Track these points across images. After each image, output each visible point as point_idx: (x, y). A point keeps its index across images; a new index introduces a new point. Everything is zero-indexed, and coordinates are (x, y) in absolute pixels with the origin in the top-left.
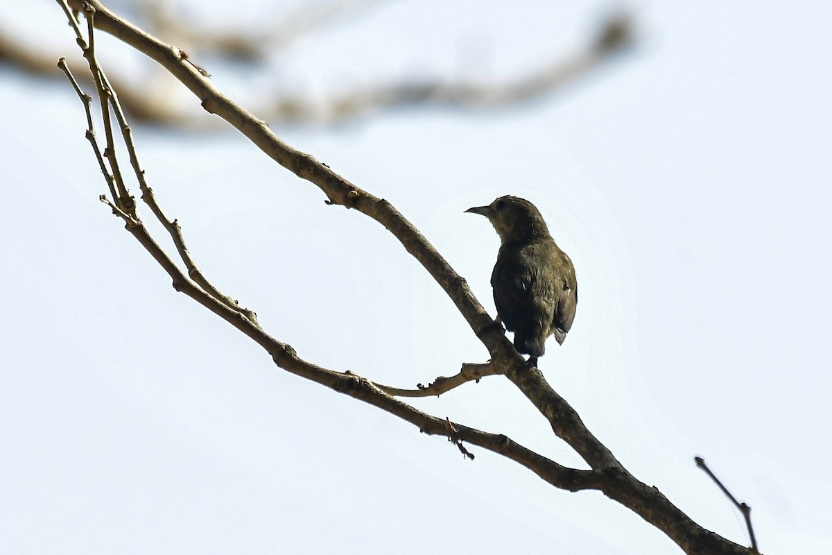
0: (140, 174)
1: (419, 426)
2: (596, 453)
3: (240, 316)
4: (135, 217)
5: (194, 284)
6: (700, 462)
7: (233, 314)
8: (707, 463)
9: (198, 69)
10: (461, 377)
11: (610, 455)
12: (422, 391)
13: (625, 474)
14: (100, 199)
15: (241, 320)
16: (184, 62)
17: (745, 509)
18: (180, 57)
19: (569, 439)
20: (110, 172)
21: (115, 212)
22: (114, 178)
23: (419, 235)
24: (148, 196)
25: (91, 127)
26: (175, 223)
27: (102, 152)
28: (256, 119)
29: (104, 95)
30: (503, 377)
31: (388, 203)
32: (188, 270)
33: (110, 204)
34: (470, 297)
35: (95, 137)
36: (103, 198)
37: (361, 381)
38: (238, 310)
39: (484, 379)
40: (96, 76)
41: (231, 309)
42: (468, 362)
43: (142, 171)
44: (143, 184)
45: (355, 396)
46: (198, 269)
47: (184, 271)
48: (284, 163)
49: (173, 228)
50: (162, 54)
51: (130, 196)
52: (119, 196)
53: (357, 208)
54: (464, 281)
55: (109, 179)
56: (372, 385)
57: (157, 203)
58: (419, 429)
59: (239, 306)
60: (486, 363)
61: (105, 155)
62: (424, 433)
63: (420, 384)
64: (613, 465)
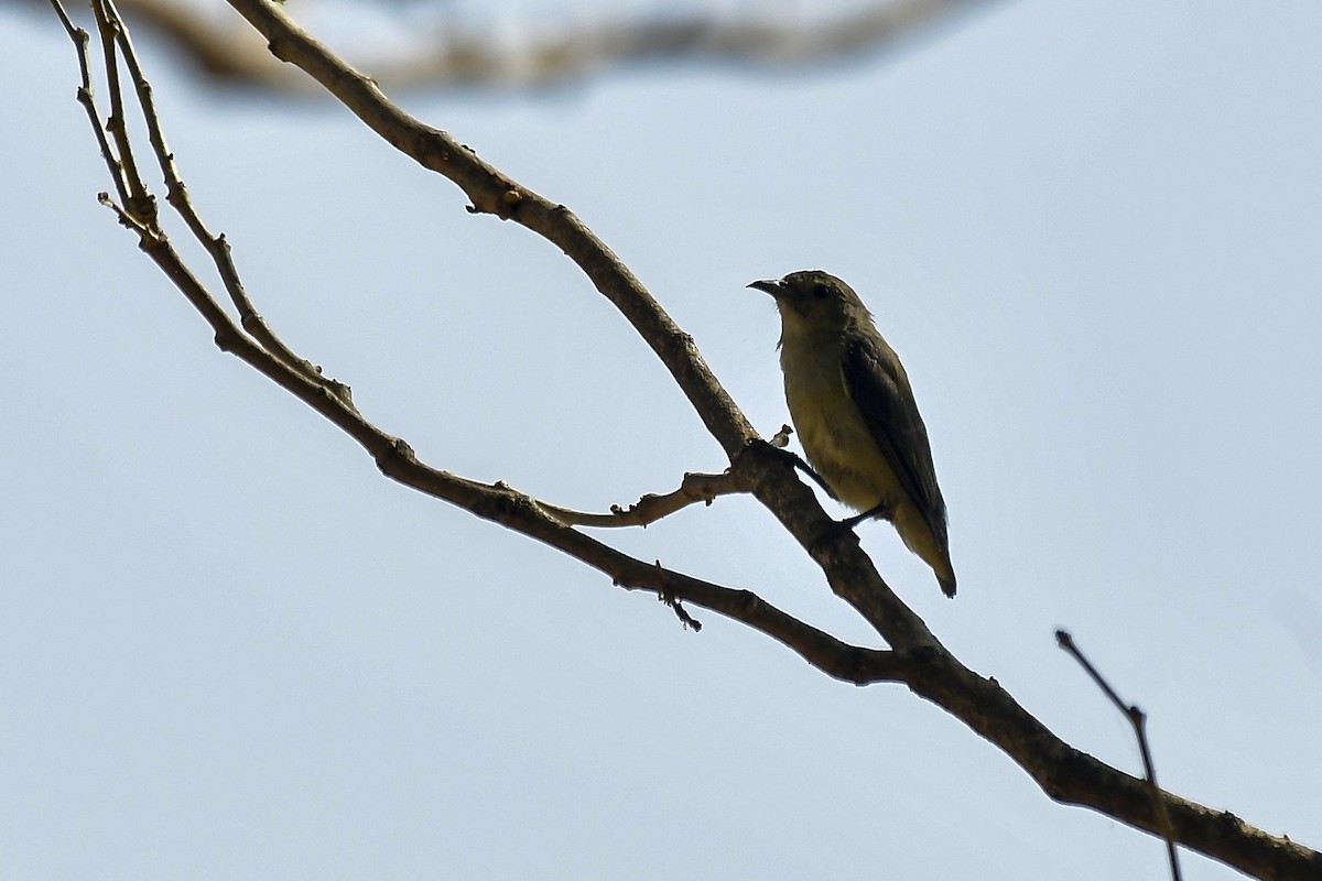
0: (166, 161)
1: (611, 574)
2: (898, 624)
3: (324, 392)
4: (156, 229)
5: (250, 338)
6: (1064, 639)
7: (313, 388)
8: (1077, 641)
10: (682, 495)
11: (922, 627)
12: (618, 518)
13: (946, 657)
14: (100, 198)
15: (327, 398)
17: (1135, 716)
19: (855, 599)
20: (117, 157)
21: (123, 220)
22: (123, 166)
23: (617, 265)
24: (178, 196)
25: (86, 83)
26: (222, 239)
28: (356, 72)
29: (109, 30)
30: (750, 496)
31: (569, 212)
32: (240, 317)
33: (115, 207)
34: (699, 366)
35: (93, 99)
36: (103, 197)
37: (518, 500)
38: (323, 381)
39: (719, 499)
40: (96, 1)
41: (310, 382)
42: (691, 472)
43: (168, 154)
44: (170, 177)
45: (508, 524)
46: (259, 315)
47: (234, 317)
48: (400, 145)
49: (218, 248)
51: (148, 195)
52: (130, 195)
53: (518, 220)
54: (690, 340)
55: (114, 168)
56: (536, 506)
57: (192, 207)
58: (612, 581)
59: (323, 375)
60: (722, 473)
61: (108, 128)
62: (619, 586)
63: (615, 507)
64: (926, 643)
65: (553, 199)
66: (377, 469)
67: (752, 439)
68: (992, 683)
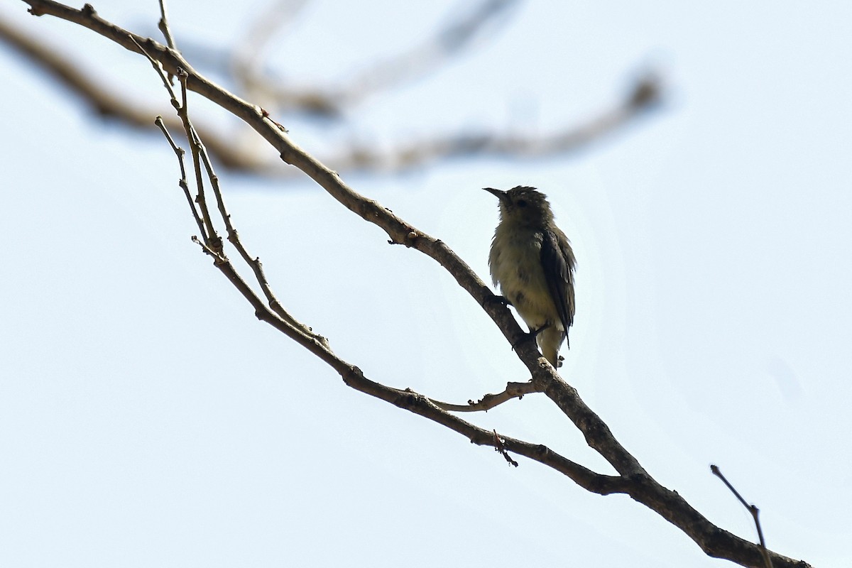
0: (226, 218)
1: (469, 437)
2: (624, 462)
3: (314, 341)
4: (222, 255)
5: (274, 313)
6: (715, 469)
7: (308, 339)
8: (722, 471)
9: (277, 125)
10: (506, 394)
11: (637, 464)
12: (472, 407)
13: (650, 479)
14: (192, 239)
15: (315, 345)
16: (265, 119)
17: (754, 510)
18: (261, 115)
19: (600, 449)
20: (201, 216)
21: (205, 250)
22: (204, 221)
23: (470, 271)
24: (233, 237)
25: (184, 177)
26: (257, 261)
27: (194, 198)
28: (328, 169)
29: (196, 149)
30: (543, 395)
31: (443, 243)
32: (268, 301)
33: (200, 243)
35: (187, 185)
36: (194, 238)
37: (419, 398)
38: (312, 336)
39: (526, 396)
40: (189, 133)
41: (307, 336)
42: (512, 381)
43: (228, 215)
44: (229, 227)
45: (414, 411)
46: (277, 300)
47: (265, 301)
48: (352, 208)
49: (255, 265)
50: (246, 112)
51: (218, 237)
52: (208, 237)
53: (416, 248)
55: (200, 222)
56: (429, 401)
57: (241, 243)
58: (470, 440)
59: (313, 332)
60: (527, 382)
61: (196, 201)
62: (474, 444)
63: (470, 401)
64: (638, 471)
65: (434, 236)
66: (343, 382)
67: (544, 364)
68: (675, 493)
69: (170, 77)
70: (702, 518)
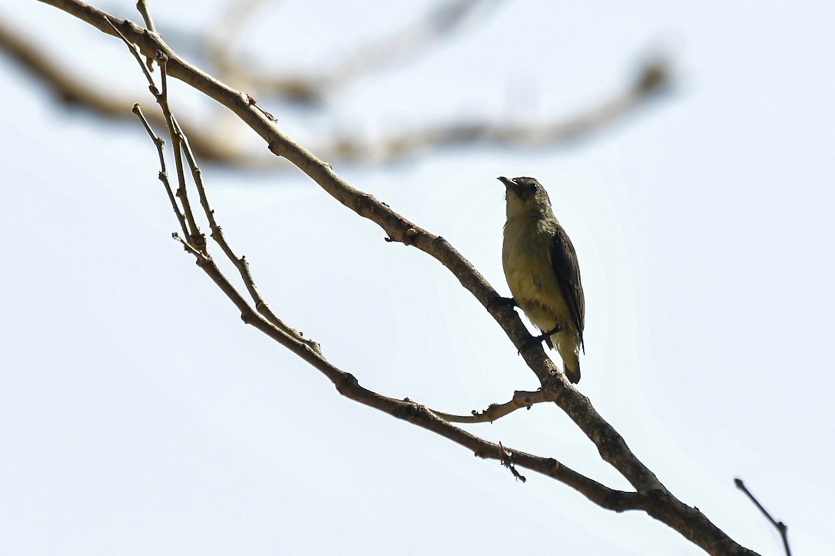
0: (210, 214)
1: (473, 450)
2: (640, 476)
3: (305, 347)
4: (205, 253)
5: (262, 316)
6: (739, 483)
7: (298, 345)
9: (265, 114)
10: (513, 403)
11: (654, 478)
12: (476, 418)
13: (669, 495)
14: (173, 236)
15: (306, 351)
16: (252, 107)
17: (781, 527)
18: (248, 102)
19: (615, 462)
20: (182, 211)
21: (187, 248)
22: (186, 217)
23: (473, 271)
24: (217, 234)
25: (164, 169)
26: (242, 261)
27: (174, 192)
28: (320, 161)
29: (176, 138)
30: (553, 404)
31: (445, 241)
32: (255, 304)
33: (182, 241)
35: (167, 178)
36: (175, 235)
37: (418, 408)
38: (303, 341)
39: (535, 406)
40: (169, 121)
41: (297, 341)
42: (519, 390)
43: (211, 210)
44: (212, 224)
45: (413, 421)
46: (265, 303)
47: (252, 304)
48: (346, 203)
49: (241, 264)
50: (231, 100)
51: (201, 233)
52: (190, 234)
53: (416, 246)
55: (181, 218)
56: (429, 411)
57: (226, 241)
58: (474, 454)
59: (304, 337)
60: (536, 390)
61: (177, 195)
62: (478, 457)
63: (474, 411)
64: (656, 487)
66: (337, 391)
67: (554, 371)
68: (696, 510)
69: (149, 62)
70: (726, 536)
